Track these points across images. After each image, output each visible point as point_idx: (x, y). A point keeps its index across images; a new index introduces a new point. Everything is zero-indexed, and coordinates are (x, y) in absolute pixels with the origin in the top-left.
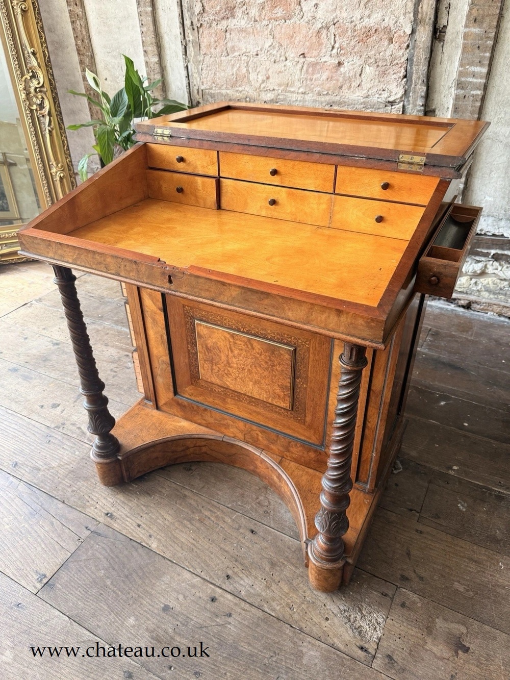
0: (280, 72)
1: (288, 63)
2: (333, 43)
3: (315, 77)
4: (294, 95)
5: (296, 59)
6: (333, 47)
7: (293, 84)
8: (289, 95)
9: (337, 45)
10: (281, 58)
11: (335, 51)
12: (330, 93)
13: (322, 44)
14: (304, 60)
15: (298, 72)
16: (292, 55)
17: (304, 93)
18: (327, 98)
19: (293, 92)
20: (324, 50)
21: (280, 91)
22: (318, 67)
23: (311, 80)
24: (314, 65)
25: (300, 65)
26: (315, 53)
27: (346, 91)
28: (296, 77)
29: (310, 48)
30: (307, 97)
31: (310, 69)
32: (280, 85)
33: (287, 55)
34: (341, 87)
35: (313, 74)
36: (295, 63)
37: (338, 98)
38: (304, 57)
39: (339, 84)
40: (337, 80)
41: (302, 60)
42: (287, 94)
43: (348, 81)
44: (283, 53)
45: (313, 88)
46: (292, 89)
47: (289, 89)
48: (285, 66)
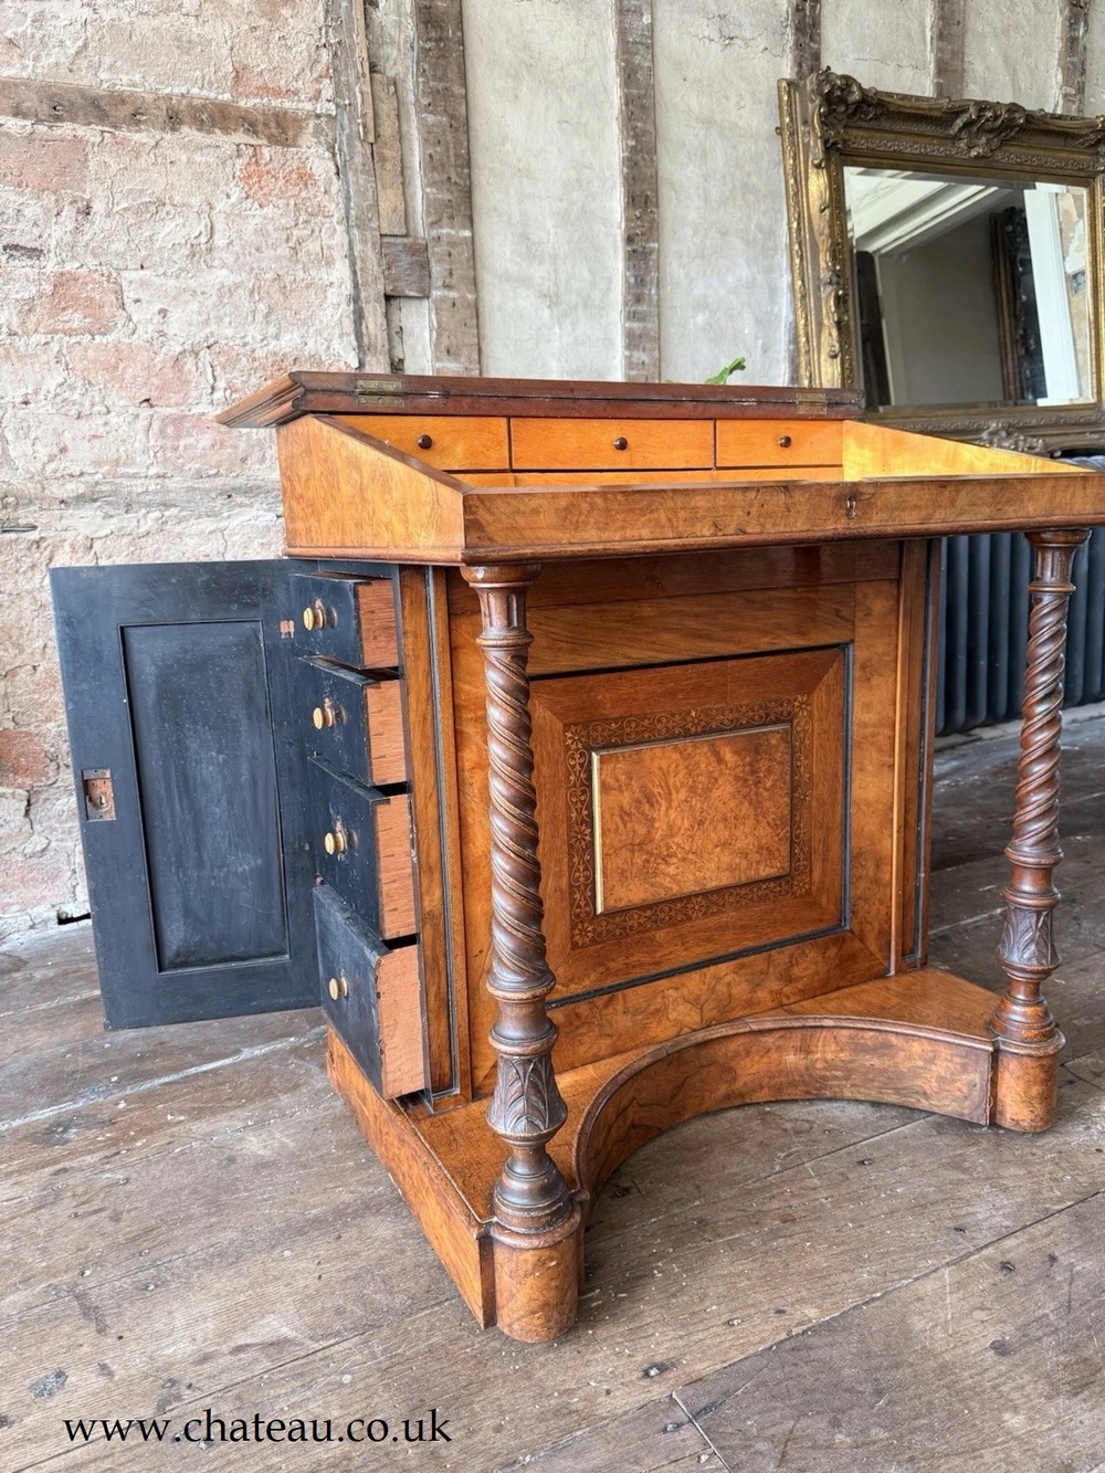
0: (94, 436)
1: (113, 418)
2: (211, 381)
3: (182, 443)
4: (139, 482)
5: (132, 410)
6: (213, 388)
7: (130, 461)
8: (125, 482)
9: (221, 384)
10: (96, 409)
11: (218, 395)
12: (223, 472)
13: (187, 382)
14: (151, 411)
15: (141, 436)
16: (122, 402)
17: (164, 476)
18: (219, 482)
19: (134, 476)
20: (194, 394)
21: (100, 476)
22: (187, 425)
23: (176, 449)
24: (178, 421)
25: (141, 424)
26: (176, 398)
27: (257, 466)
28: (137, 445)
29: (164, 388)
30: (170, 484)
31: (170, 430)
32: (97, 463)
33: (108, 402)
34: (244, 460)
35: (178, 437)
36: (130, 419)
37: (241, 481)
38: (152, 406)
39: (241, 454)
40: (235, 447)
41: (145, 412)
42: (119, 480)
43: (257, 449)
44: (97, 399)
45: (183, 465)
46: (131, 471)
47: (122, 470)
48: (106, 424)
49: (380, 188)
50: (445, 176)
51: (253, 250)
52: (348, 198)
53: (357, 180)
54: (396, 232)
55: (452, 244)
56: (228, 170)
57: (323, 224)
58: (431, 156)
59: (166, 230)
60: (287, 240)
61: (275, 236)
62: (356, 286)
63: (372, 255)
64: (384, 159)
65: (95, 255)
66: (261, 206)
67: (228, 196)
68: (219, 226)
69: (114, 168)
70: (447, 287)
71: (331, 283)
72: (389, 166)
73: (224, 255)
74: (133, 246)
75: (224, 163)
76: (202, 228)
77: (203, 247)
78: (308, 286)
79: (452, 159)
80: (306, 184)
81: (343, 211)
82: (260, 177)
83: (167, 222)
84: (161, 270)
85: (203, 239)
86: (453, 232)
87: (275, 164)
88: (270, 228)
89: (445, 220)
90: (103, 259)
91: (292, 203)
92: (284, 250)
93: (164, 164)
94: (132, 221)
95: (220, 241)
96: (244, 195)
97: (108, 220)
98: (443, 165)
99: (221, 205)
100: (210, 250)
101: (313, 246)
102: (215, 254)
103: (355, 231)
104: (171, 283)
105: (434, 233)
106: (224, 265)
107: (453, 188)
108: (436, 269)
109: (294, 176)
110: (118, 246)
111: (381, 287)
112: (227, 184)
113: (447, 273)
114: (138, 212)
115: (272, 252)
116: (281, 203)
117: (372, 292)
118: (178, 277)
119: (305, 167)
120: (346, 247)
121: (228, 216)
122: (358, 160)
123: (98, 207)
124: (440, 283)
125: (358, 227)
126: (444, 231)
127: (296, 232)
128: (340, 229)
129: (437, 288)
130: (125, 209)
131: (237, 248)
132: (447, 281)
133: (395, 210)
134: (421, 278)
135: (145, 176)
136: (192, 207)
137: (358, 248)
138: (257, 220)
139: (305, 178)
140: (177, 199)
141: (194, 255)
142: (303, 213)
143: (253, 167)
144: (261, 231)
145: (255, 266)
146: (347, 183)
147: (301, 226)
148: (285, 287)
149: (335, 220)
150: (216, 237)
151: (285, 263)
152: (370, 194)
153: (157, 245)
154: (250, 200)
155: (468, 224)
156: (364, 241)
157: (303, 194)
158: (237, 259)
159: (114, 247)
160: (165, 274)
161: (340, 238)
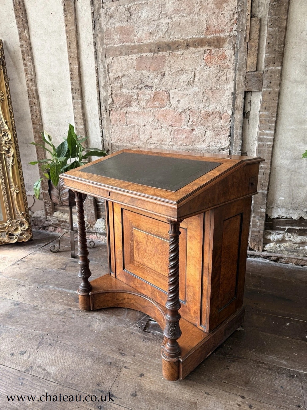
0: (158, 134)
1: (163, 129)
2: (188, 119)
3: (178, 137)
4: (167, 146)
5: (168, 127)
6: (188, 122)
7: (166, 140)
8: (164, 146)
9: (191, 121)
10: (159, 127)
11: (190, 123)
12: (187, 145)
13: (182, 120)
14: (172, 128)
15: (169, 134)
16: (165, 125)
17: (173, 145)
18: (186, 147)
19: (166, 144)
20: (183, 123)
21: (158, 144)
22: (180, 132)
23: (177, 138)
24: (178, 131)
25: (170, 131)
26: (178, 124)
27: (197, 143)
28: (168, 136)
29: (176, 121)
30: (174, 147)
31: (176, 133)
32: (158, 141)
33: (162, 125)
34: (193, 142)
35: (177, 135)
36: (167, 130)
37: (192, 147)
38: (172, 126)
39: (193, 140)
40: (192, 138)
41: (171, 128)
42: (162, 145)
43: (197, 139)
44: (160, 124)
45: (178, 142)
46: (165, 143)
47: (163, 143)
48: (161, 131)
49: (248, 57)
50: (274, 49)
51: (205, 81)
52: (237, 62)
53: (241, 55)
54: (252, 70)
55: (273, 72)
56: (202, 58)
57: (228, 71)
58: (269, 43)
59: (183, 78)
60: (216, 77)
61: (212, 76)
62: (235, 89)
63: (242, 79)
64: (252, 47)
65: (164, 86)
66: (209, 67)
67: (201, 66)
68: (197, 75)
69: (172, 62)
70: (268, 87)
71: (227, 89)
72: (253, 48)
73: (197, 83)
74: (174, 83)
75: (201, 56)
76: (192, 76)
77: (191, 81)
78: (220, 90)
79: (277, 42)
80: (224, 59)
81: (234, 66)
82: (211, 58)
83: (183, 75)
84: (180, 89)
85: (192, 79)
86: (274, 68)
87: (215, 54)
88: (211, 74)
89: (271, 64)
90: (166, 87)
91: (219, 65)
92: (214, 80)
93: (184, 59)
94: (174, 76)
95: (196, 79)
96: (205, 65)
97: (169, 77)
98: (273, 45)
99: (198, 69)
100: (193, 82)
101: (224, 78)
102: (195, 83)
103: (238, 72)
104: (182, 92)
105: (266, 69)
106: (197, 86)
107: (276, 53)
108: (265, 81)
109: (220, 57)
110: (170, 83)
111: (244, 89)
112: (201, 62)
113: (269, 82)
114: (176, 73)
115: (210, 81)
116: (215, 66)
117: (240, 91)
118: (184, 91)
119: (224, 53)
120: (234, 78)
121: (200, 71)
122: (242, 48)
123: (167, 73)
124: (266, 86)
125: (239, 70)
126: (270, 68)
127: (219, 74)
128: (233, 72)
129: (264, 88)
130: (173, 73)
131: (201, 81)
132: (269, 85)
133: (253, 63)
134: (259, 85)
135: (179, 63)
136: (190, 70)
137: (238, 77)
138: (207, 72)
139: (224, 57)
140: (187, 68)
141: (189, 84)
142: (222, 68)
143: (209, 56)
144: (208, 75)
145: (205, 86)
146: (237, 57)
147: (221, 72)
148: (213, 91)
149: (231, 69)
150: (195, 78)
151: (214, 84)
152: (245, 59)
153: (180, 82)
154: (207, 66)
155: (280, 64)
156: (240, 75)
157: (222, 62)
158: (200, 84)
159: (169, 84)
160: (180, 90)
161: (232, 74)
